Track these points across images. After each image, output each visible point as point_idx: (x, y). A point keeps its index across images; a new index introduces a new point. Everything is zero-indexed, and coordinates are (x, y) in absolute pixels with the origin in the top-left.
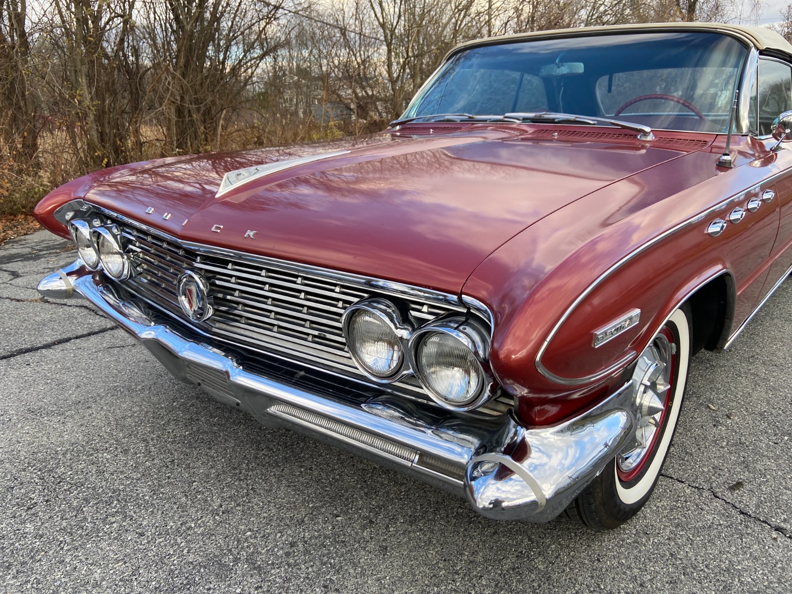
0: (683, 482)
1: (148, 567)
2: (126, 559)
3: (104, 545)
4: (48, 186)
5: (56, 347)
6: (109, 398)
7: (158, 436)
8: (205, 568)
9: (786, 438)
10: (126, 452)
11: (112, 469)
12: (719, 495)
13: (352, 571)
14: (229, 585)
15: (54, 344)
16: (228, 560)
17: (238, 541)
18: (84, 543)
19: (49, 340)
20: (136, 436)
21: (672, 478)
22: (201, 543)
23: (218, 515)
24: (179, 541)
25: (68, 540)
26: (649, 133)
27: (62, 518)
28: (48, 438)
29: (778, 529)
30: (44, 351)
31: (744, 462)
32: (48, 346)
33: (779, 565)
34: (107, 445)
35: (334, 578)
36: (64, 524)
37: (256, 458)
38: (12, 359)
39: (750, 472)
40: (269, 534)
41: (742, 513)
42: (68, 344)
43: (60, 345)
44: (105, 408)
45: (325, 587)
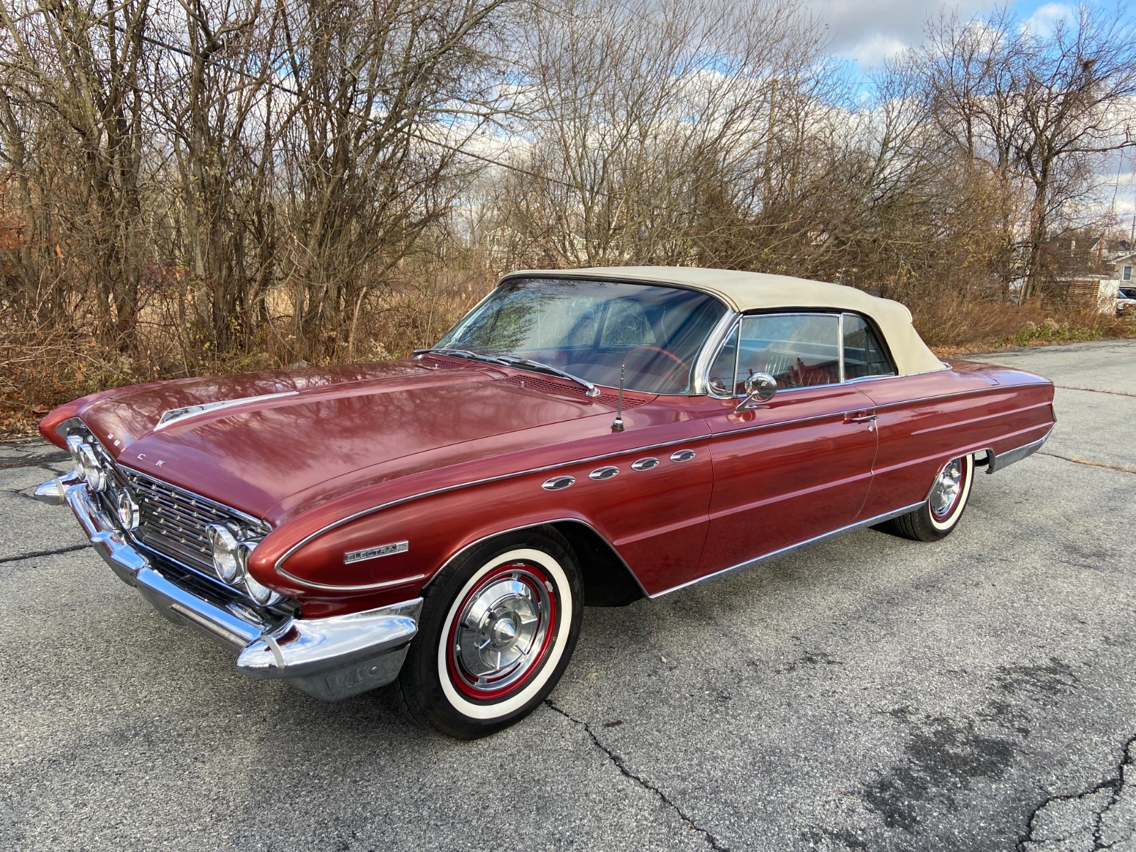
0: (568, 716)
1: (64, 732)
2: (51, 725)
3: (38, 714)
4: (128, 374)
5: (68, 553)
6: (95, 604)
7: (122, 640)
8: (109, 736)
9: (707, 692)
10: (88, 649)
11: (69, 660)
12: (590, 729)
13: (224, 751)
14: (121, 750)
15: (68, 550)
16: (130, 734)
17: (145, 723)
18: (23, 711)
19: (65, 545)
20: (102, 638)
21: (561, 712)
22: (115, 721)
23: (139, 703)
24: (98, 717)
25: (11, 707)
26: (593, 389)
27: (13, 692)
28: (27, 632)
29: (615, 759)
30: (55, 556)
31: (642, 707)
32: (60, 552)
33: (586, 782)
34: (74, 642)
35: (206, 755)
36: (13, 696)
37: (198, 664)
38: (22, 560)
39: (639, 715)
40: (173, 721)
41: (596, 744)
42: (81, 551)
43: (72, 552)
44: (87, 612)
45: (196, 759)
